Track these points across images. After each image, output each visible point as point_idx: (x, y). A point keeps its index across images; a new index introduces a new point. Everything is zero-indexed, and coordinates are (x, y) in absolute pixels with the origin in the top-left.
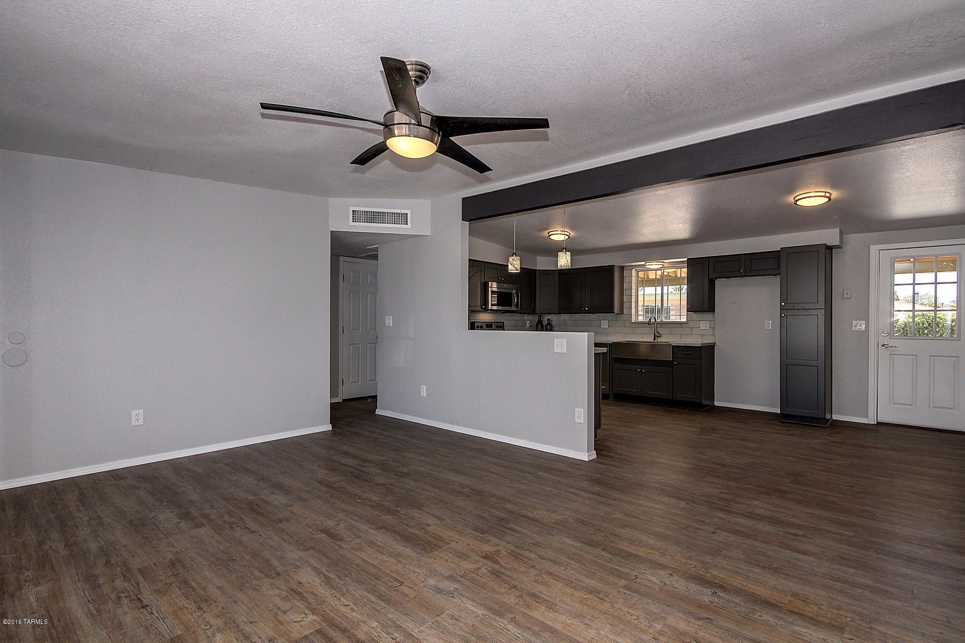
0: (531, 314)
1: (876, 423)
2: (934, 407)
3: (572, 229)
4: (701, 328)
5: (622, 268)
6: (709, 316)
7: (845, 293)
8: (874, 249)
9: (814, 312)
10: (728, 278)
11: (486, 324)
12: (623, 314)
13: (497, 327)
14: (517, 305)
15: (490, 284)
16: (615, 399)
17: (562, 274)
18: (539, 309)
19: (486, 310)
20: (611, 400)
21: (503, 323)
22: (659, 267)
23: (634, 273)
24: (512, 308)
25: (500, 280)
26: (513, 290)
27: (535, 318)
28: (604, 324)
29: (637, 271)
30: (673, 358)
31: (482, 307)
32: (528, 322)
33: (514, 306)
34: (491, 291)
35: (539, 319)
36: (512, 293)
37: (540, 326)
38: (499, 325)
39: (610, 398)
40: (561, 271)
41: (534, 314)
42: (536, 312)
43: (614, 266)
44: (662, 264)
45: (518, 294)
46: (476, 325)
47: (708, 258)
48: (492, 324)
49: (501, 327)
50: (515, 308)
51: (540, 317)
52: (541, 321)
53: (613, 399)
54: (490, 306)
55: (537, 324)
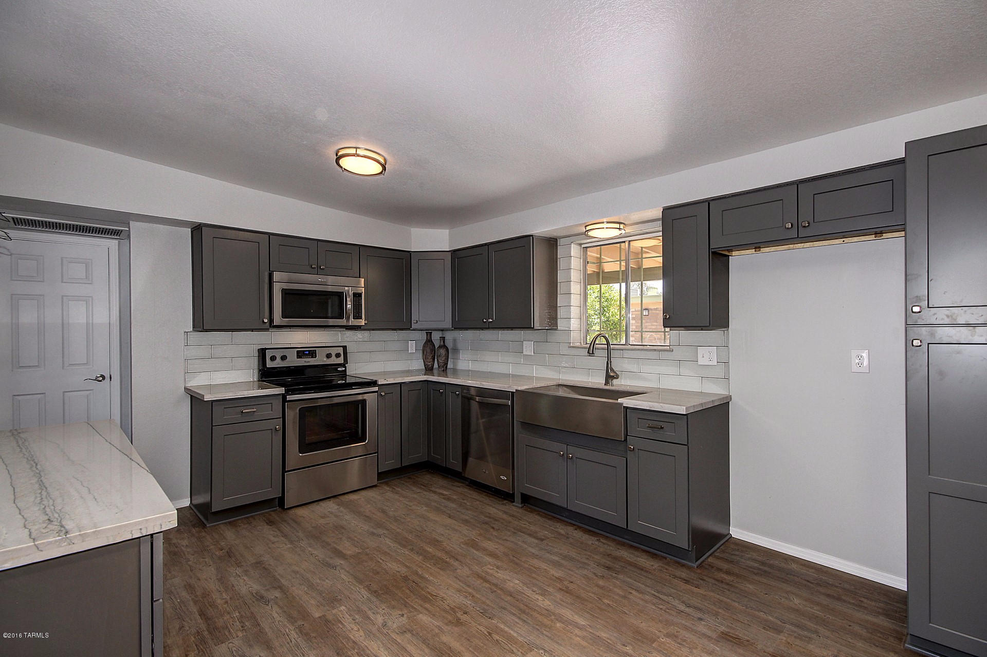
0: (404, 329)
4: (700, 363)
5: (552, 244)
6: (714, 337)
10: (757, 248)
11: (297, 351)
12: (556, 329)
13: (329, 356)
14: (358, 316)
15: (277, 276)
16: (523, 505)
17: (458, 258)
18: (417, 321)
19: (272, 325)
20: (516, 506)
21: (345, 348)
22: (616, 233)
23: (575, 250)
24: (343, 322)
25: (314, 268)
26: (346, 288)
27: (423, 336)
28: (528, 348)
29: (583, 246)
30: (625, 434)
31: (263, 321)
32: (413, 343)
33: (348, 319)
34: (283, 289)
35: (427, 338)
36: (343, 292)
37: (429, 350)
38: (334, 352)
39: (514, 502)
40: (454, 252)
41: (412, 330)
42: (413, 327)
43: (531, 237)
44: (622, 226)
45: (360, 295)
46: (269, 354)
47: (708, 202)
48: (316, 350)
49: (338, 355)
50: (352, 322)
51: (429, 334)
52: (432, 342)
53: (520, 506)
54: (278, 319)
55: (424, 346)
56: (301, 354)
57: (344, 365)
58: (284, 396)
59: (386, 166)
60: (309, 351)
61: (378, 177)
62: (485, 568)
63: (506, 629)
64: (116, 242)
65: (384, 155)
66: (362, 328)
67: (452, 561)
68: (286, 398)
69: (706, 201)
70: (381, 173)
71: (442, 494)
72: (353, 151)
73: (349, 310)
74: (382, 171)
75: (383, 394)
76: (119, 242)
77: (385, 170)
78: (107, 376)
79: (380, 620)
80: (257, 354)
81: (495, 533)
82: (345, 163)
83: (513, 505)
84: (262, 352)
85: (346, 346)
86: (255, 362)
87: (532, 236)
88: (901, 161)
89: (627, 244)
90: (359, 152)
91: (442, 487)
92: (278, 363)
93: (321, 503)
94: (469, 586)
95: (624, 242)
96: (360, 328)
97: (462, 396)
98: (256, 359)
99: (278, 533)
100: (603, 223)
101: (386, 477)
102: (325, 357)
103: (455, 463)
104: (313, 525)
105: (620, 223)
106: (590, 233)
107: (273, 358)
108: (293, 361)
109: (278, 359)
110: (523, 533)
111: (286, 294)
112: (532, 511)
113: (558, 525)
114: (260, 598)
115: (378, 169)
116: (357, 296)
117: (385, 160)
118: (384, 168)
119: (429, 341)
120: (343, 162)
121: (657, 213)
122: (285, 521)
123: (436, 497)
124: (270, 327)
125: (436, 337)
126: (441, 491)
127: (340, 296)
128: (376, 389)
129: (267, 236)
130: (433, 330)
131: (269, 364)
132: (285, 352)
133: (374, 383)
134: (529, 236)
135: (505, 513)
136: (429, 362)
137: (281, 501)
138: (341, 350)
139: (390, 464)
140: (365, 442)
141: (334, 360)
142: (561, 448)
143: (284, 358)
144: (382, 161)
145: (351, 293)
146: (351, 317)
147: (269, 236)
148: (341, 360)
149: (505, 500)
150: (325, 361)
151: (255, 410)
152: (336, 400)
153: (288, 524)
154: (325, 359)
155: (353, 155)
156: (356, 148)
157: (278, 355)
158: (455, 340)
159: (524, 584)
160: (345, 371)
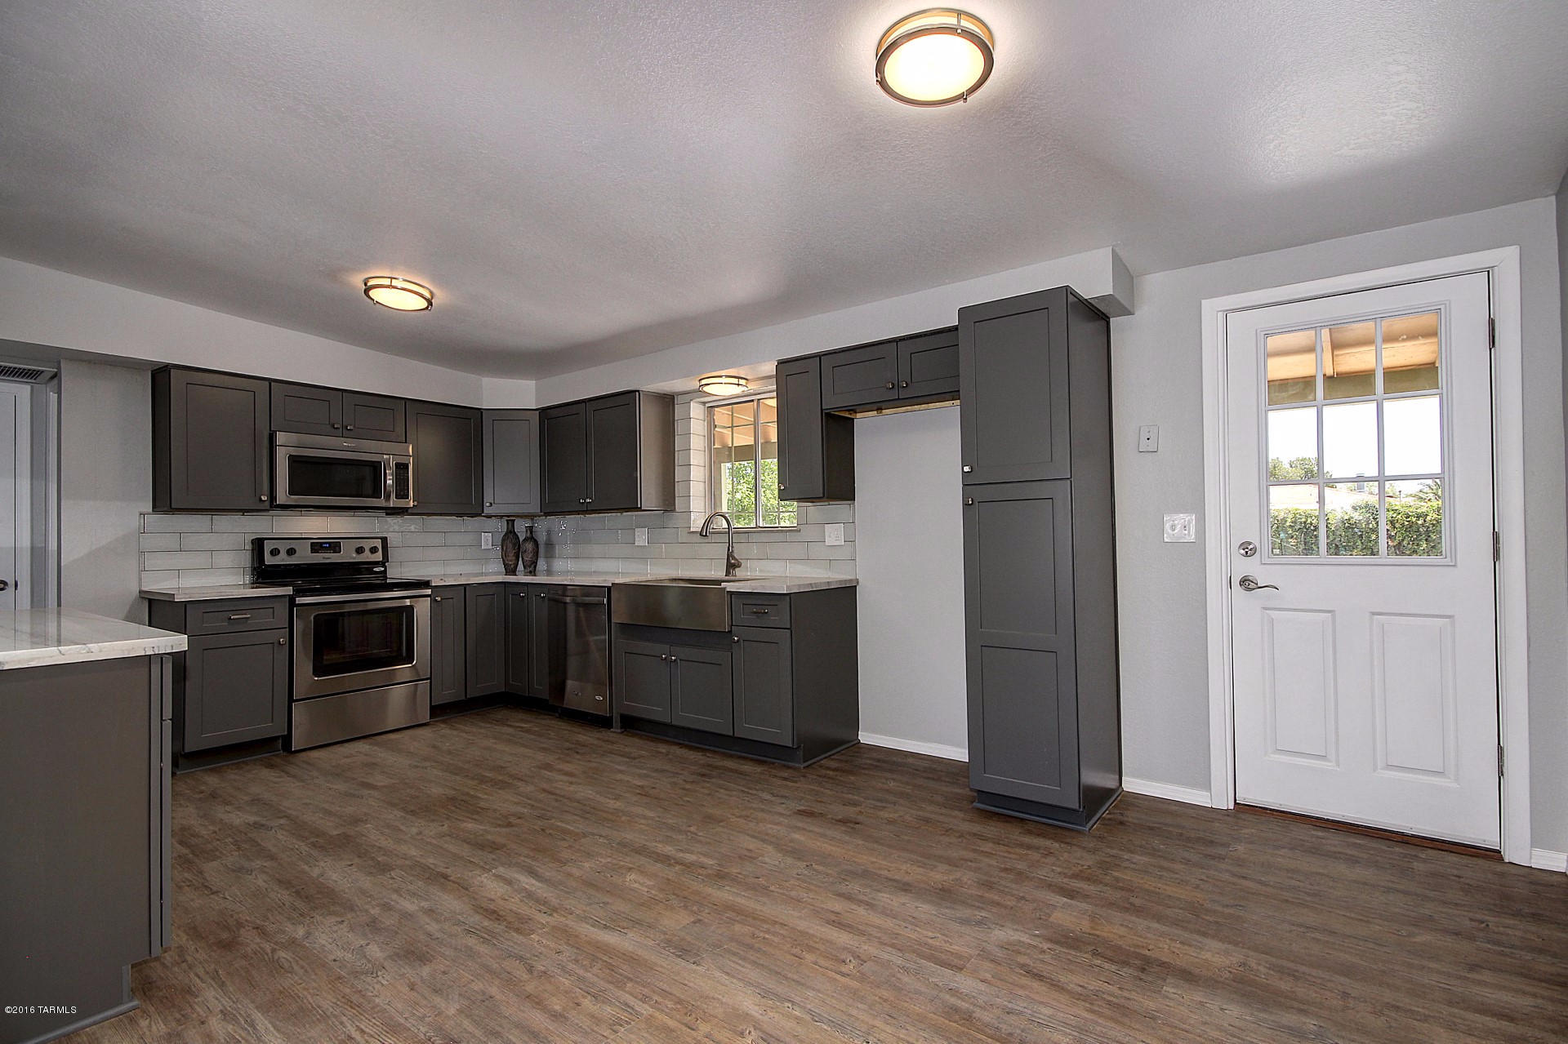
0: (473, 515)
1: (1231, 807)
2: (1389, 767)
3: (438, 278)
4: (827, 544)
5: (667, 402)
6: (839, 509)
7: (1143, 441)
8: (1211, 308)
9: (1044, 490)
10: (879, 409)
11: (312, 543)
12: (674, 510)
13: (360, 550)
14: (402, 494)
15: (281, 437)
16: (623, 730)
17: (548, 420)
18: (491, 504)
19: (273, 505)
20: (615, 732)
21: (384, 540)
22: (738, 390)
23: (696, 411)
24: (381, 502)
25: (337, 428)
26: (385, 456)
27: (501, 526)
28: (641, 538)
29: (707, 405)
30: (730, 623)
31: (261, 499)
32: (489, 536)
33: (388, 498)
34: (290, 455)
35: (508, 528)
36: (381, 463)
37: (510, 545)
38: (367, 545)
39: (612, 728)
40: (544, 412)
41: (484, 516)
42: (485, 511)
43: (637, 393)
44: (742, 382)
45: (406, 466)
46: (268, 547)
47: (820, 356)
48: (340, 543)
49: (374, 550)
50: (394, 502)
51: (511, 523)
52: (515, 533)
53: (619, 731)
54: (282, 496)
55: (503, 540)
56: (317, 547)
57: (383, 564)
58: (291, 599)
59: (433, 301)
60: (329, 543)
61: (419, 312)
62: (554, 785)
63: (564, 825)
64: (28, 387)
65: (432, 289)
66: (410, 511)
67: (515, 782)
68: (295, 601)
69: (816, 356)
70: (427, 308)
71: (522, 727)
72: (387, 282)
73: (389, 486)
74: (428, 307)
75: (439, 599)
76: (32, 387)
77: (432, 305)
78: (11, 582)
79: (414, 830)
80: (249, 547)
81: (578, 757)
82: (375, 294)
83: (612, 732)
84: (258, 545)
85: (386, 538)
86: (246, 559)
87: (638, 391)
88: (956, 328)
89: (755, 403)
90: (394, 283)
91: (522, 720)
92: (282, 559)
93: (346, 745)
94: (530, 799)
95: (752, 401)
96: (407, 511)
97: (549, 599)
98: (248, 555)
99: (283, 774)
100: (721, 377)
101: (441, 712)
102: (354, 551)
103: (540, 688)
104: (333, 764)
105: (738, 378)
106: (706, 389)
107: (275, 552)
108: (305, 556)
109: (283, 554)
110: (615, 754)
111: (294, 461)
112: (633, 735)
113: (660, 745)
114: (257, 826)
115: (423, 304)
116: (402, 468)
117: (431, 293)
118: (430, 303)
119: (511, 533)
120: (372, 293)
121: (770, 368)
122: (292, 764)
123: (510, 730)
124: (271, 507)
125: (521, 527)
126: (517, 724)
127: (375, 468)
128: (429, 592)
129: (267, 383)
130: (518, 516)
131: (269, 560)
132: (293, 545)
133: (426, 584)
134: (636, 391)
135: (598, 739)
136: (511, 561)
137: (287, 739)
138: (378, 544)
139: (447, 695)
140: (411, 663)
141: (366, 556)
142: (663, 650)
143: (291, 552)
144: (428, 295)
145: (392, 464)
146: (393, 496)
147: (270, 384)
148: (378, 557)
149: (602, 727)
150: (354, 558)
151: (249, 616)
152: (371, 606)
153: (297, 766)
154: (354, 555)
155: (387, 287)
156: (392, 278)
157: (283, 547)
158: (549, 533)
159: (597, 793)
160: (385, 571)
